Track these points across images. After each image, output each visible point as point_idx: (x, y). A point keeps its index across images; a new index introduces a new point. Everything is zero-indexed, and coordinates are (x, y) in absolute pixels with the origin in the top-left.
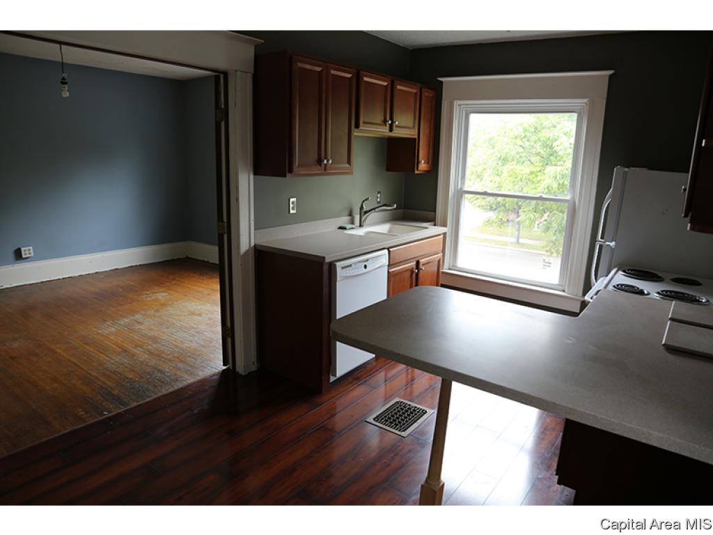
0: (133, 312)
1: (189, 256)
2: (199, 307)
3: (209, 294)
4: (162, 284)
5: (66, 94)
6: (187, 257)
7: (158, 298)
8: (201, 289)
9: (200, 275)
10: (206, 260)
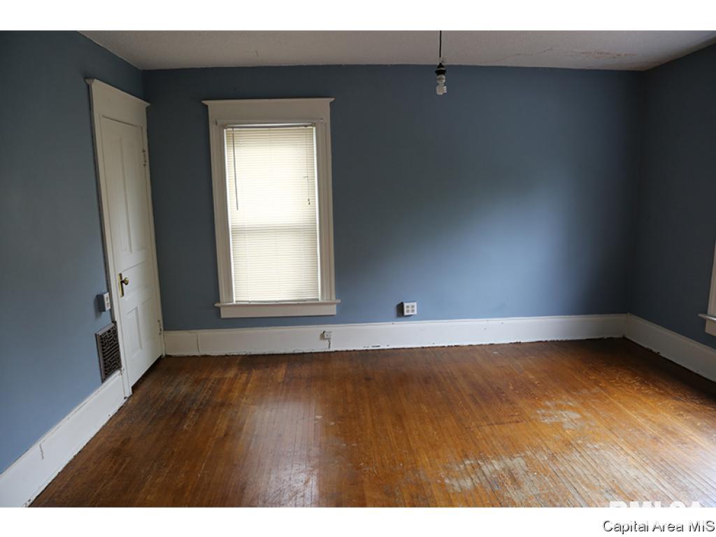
0: (513, 447)
1: (628, 337)
2: (633, 473)
3: (656, 439)
4: (575, 389)
5: (442, 90)
6: (624, 338)
7: (560, 424)
8: (641, 420)
9: (642, 383)
10: (655, 350)
